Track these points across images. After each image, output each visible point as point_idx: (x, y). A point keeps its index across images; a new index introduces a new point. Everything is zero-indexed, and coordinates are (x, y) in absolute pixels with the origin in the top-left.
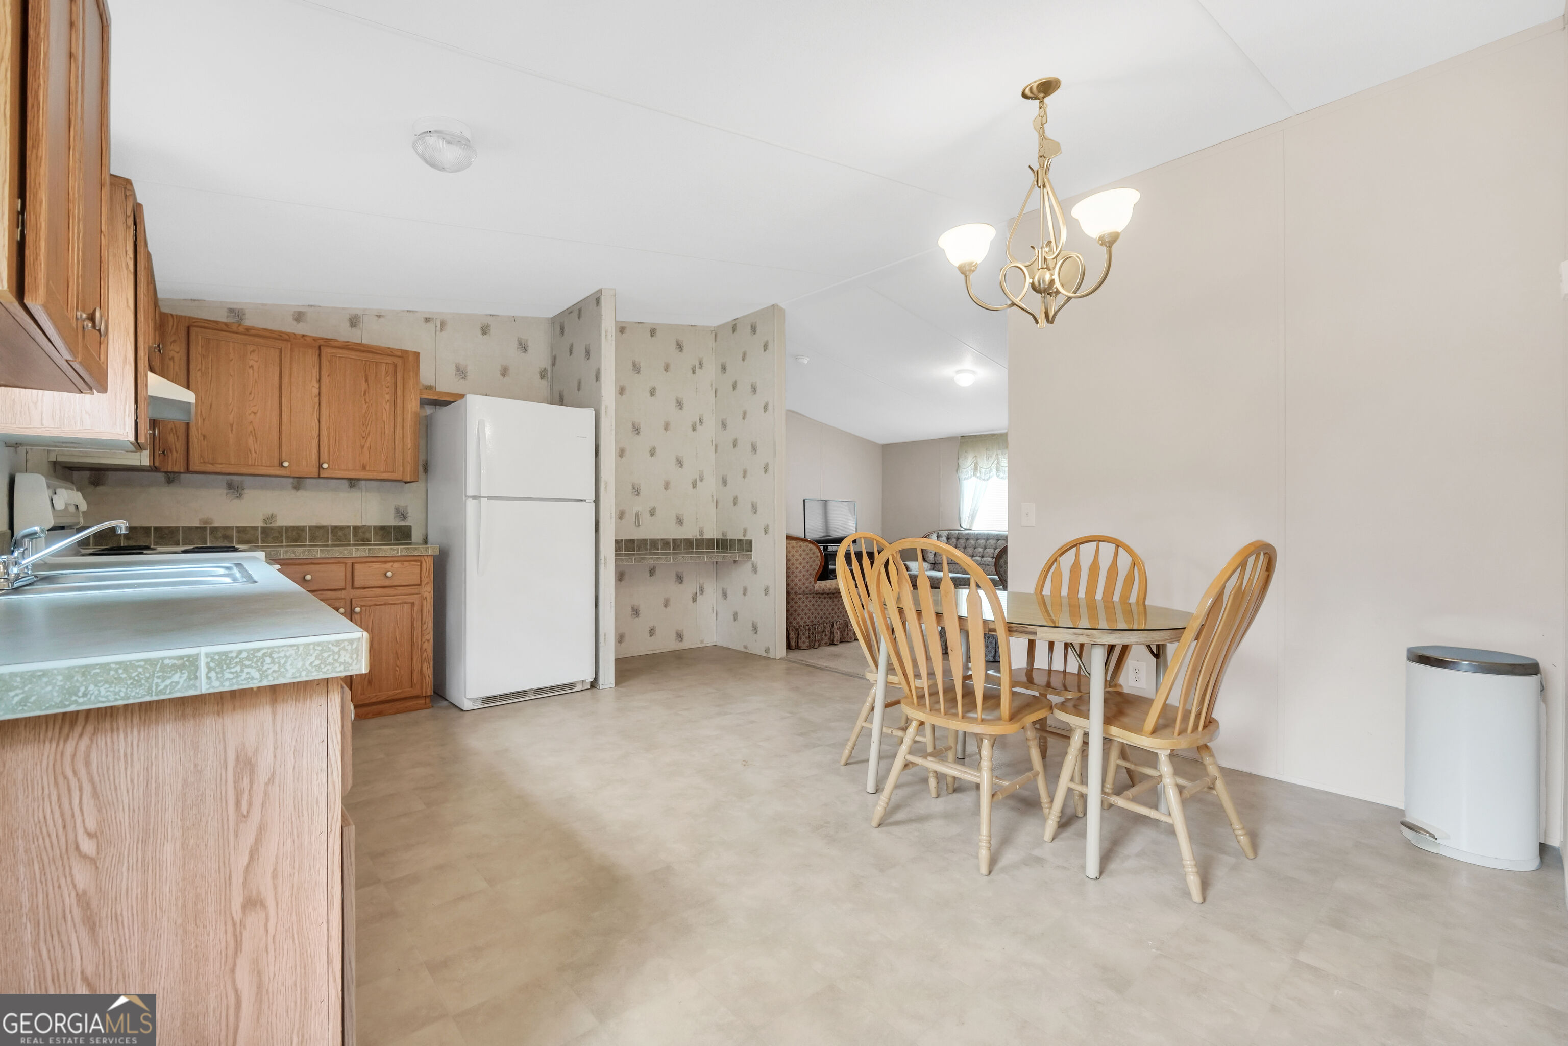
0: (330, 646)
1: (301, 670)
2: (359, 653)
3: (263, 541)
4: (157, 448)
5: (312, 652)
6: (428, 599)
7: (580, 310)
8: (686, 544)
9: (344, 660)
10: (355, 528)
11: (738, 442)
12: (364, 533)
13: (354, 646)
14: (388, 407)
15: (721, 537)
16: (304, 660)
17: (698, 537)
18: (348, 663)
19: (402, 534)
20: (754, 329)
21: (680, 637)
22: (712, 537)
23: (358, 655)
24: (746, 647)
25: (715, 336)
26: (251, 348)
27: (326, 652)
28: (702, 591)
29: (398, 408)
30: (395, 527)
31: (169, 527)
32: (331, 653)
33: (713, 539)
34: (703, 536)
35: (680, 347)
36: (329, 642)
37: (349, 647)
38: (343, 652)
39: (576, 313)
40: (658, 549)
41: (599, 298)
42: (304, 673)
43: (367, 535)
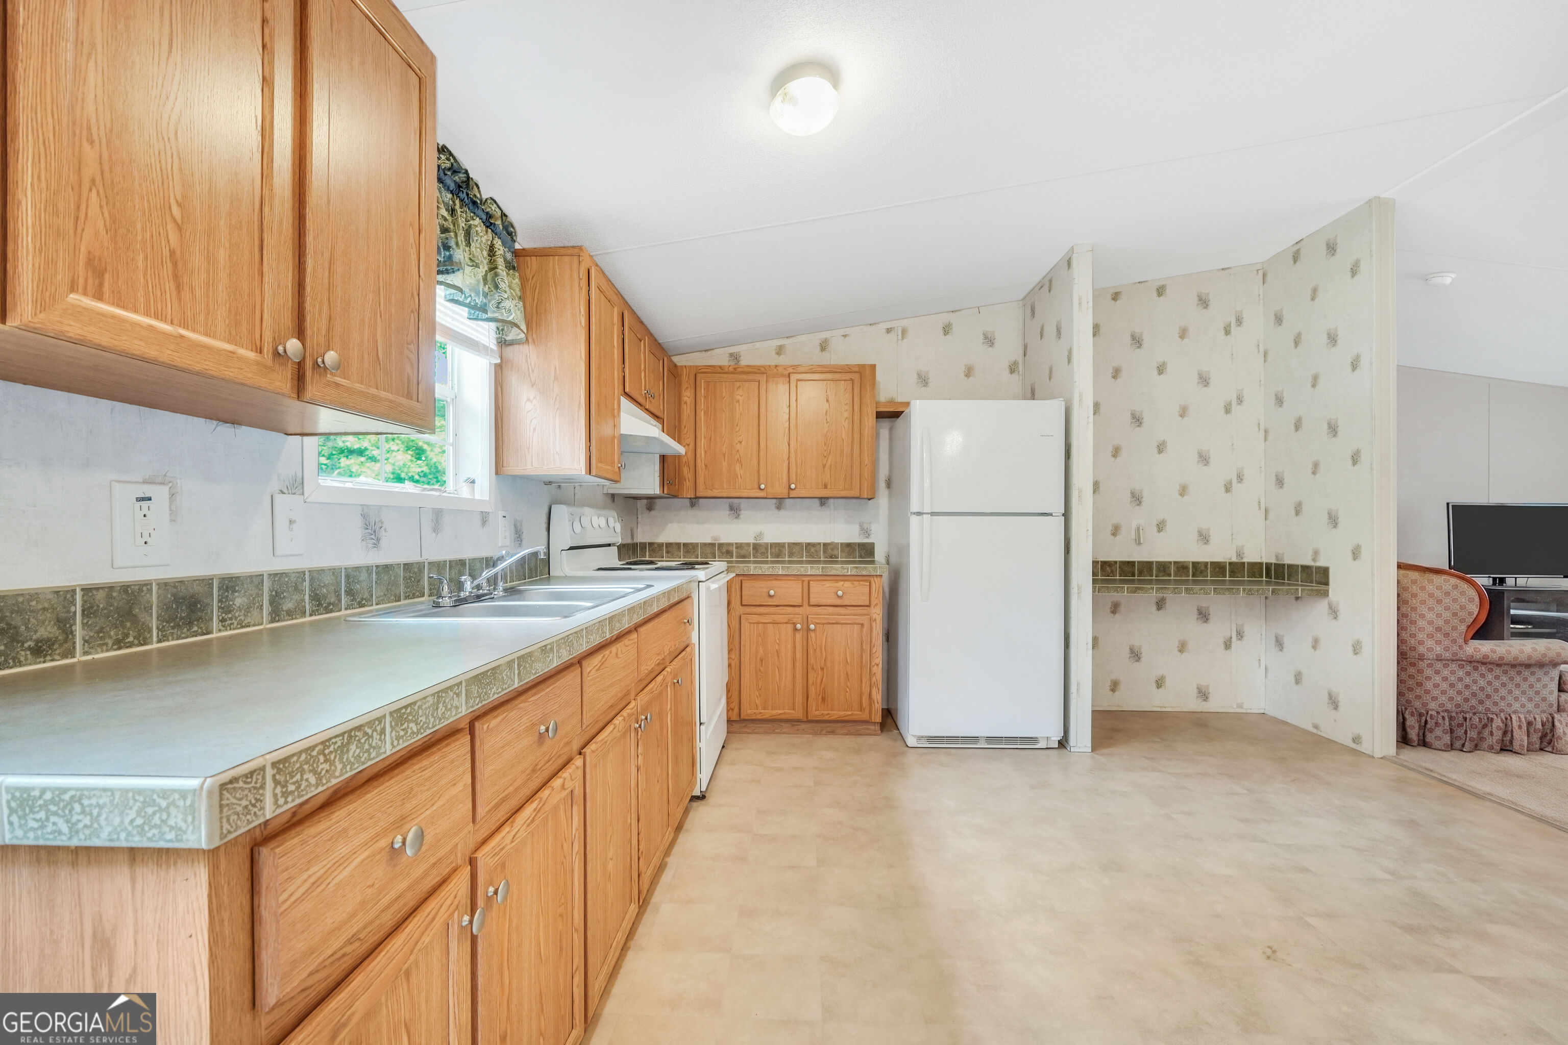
0: (155, 797)
1: (119, 829)
2: (196, 815)
3: (754, 557)
4: (666, 478)
5: (131, 802)
6: (878, 621)
7: (1050, 281)
8: (1215, 568)
9: (176, 823)
10: (825, 545)
11: (1304, 422)
12: (832, 550)
13: (188, 802)
14: (846, 424)
15: (1273, 561)
16: (121, 813)
17: (1234, 559)
18: (180, 829)
19: (866, 551)
20: (1331, 248)
21: (1203, 694)
22: (1258, 560)
23: (194, 818)
24: (1316, 727)
25: (1264, 275)
26: (738, 384)
27: (149, 806)
28: (1240, 635)
29: (855, 424)
30: (859, 544)
31: (692, 544)
32: (156, 808)
33: (1261, 564)
34: (1242, 558)
35: (1204, 302)
36: (153, 791)
37: (181, 803)
38: (173, 810)
39: (1046, 288)
40: (1170, 575)
41: (1070, 258)
42: (123, 836)
43: (835, 552)
